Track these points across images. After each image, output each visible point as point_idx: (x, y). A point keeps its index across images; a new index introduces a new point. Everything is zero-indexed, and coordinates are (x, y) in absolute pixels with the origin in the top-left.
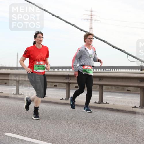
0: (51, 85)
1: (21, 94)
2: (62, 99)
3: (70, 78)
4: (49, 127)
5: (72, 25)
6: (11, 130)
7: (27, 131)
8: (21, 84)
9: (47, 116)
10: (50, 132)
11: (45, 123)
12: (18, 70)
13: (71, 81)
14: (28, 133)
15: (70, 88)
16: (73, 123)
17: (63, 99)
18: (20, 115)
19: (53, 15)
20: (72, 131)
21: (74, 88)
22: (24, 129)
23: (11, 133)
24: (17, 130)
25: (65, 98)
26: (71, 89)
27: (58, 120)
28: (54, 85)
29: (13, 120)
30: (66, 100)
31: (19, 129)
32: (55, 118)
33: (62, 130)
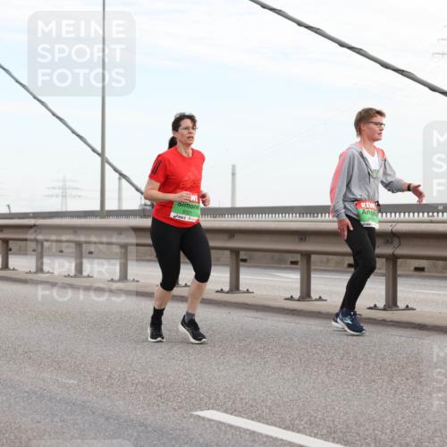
0: (338, 263)
1: (244, 292)
2: (372, 305)
3: (396, 242)
4: (333, 395)
5: (402, 74)
6: (218, 401)
7: (266, 406)
8: (245, 260)
9: (327, 360)
10: (337, 408)
11: (320, 381)
12: (235, 219)
13: (399, 251)
14: (270, 410)
15: (399, 272)
16: (409, 381)
17: (375, 306)
18: (243, 354)
19: (342, 45)
20: (408, 408)
21: (411, 273)
22: (255, 400)
23: (218, 410)
24: (234, 402)
25: (381, 304)
26: (401, 276)
27: (361, 372)
28: (346, 265)
29: (222, 370)
30: (384, 309)
31: (241, 399)
32: (353, 367)
33: (376, 404)
